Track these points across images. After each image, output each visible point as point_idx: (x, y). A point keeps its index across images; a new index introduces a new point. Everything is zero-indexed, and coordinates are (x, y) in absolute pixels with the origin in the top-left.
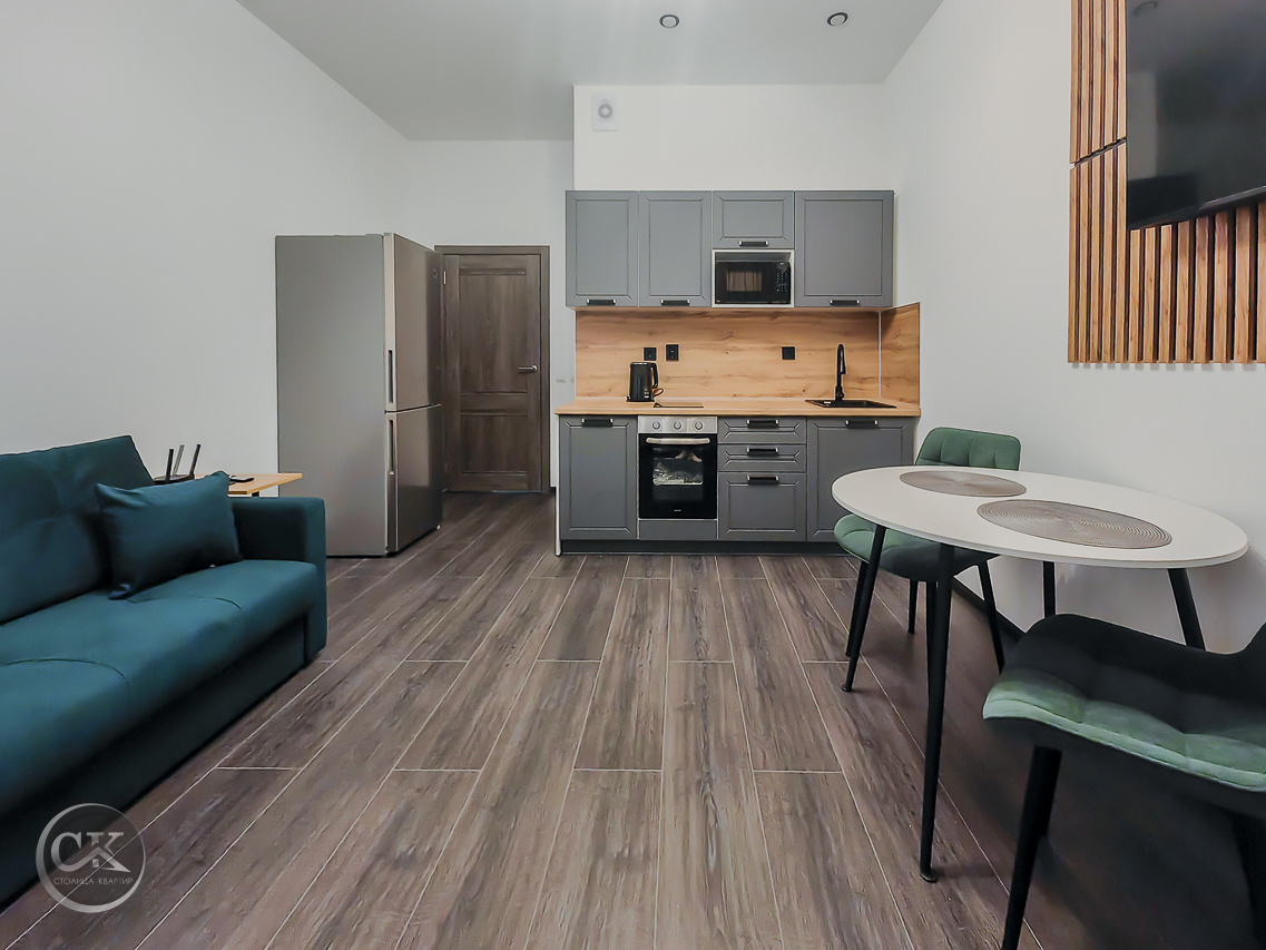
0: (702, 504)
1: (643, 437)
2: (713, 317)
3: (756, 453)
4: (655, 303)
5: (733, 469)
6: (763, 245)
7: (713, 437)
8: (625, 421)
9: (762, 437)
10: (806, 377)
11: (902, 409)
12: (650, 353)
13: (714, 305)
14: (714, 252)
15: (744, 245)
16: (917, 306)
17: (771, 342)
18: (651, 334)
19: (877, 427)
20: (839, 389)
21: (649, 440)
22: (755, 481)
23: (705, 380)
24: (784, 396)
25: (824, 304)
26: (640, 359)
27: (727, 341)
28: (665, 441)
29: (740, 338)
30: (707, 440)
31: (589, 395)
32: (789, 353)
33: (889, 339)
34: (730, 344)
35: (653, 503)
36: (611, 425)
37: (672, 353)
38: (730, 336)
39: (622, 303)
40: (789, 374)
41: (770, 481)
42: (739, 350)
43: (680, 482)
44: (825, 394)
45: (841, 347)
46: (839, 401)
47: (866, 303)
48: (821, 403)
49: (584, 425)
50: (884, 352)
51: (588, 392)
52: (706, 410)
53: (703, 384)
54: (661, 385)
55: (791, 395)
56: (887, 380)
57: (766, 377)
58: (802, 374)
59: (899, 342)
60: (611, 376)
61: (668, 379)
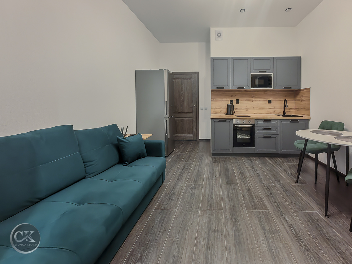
0: (251, 143)
1: (234, 125)
2: (249, 92)
3: (265, 129)
4: (235, 88)
5: (259, 134)
6: (265, 72)
7: (254, 125)
8: (229, 121)
9: (267, 125)
10: (275, 108)
11: (305, 117)
12: (231, 102)
13: (251, 89)
14: (251, 74)
15: (260, 72)
16: (309, 89)
17: (265, 99)
18: (232, 96)
19: (298, 122)
20: (284, 111)
21: (236, 125)
22: (265, 137)
23: (247, 109)
24: (268, 113)
25: (282, 88)
26: (229, 103)
28: (240, 126)
29: (256, 97)
30: (252, 126)
31: (215, 113)
32: (270, 102)
33: (298, 98)
34: (254, 99)
35: (237, 143)
36: (225, 121)
37: (238, 102)
38: (253, 97)
39: (226, 88)
40: (270, 107)
41: (269, 137)
42: (256, 101)
43: (244, 137)
44: (280, 113)
45: (285, 100)
46: (284, 115)
47: (293, 88)
48: (279, 115)
49: (218, 121)
50: (296, 101)
51: (215, 112)
52: (251, 117)
53: (246, 110)
54: (235, 110)
55: (270, 113)
56: (298, 109)
57: (263, 108)
58: (273, 107)
59: (302, 98)
60: (221, 108)
61: (237, 109)
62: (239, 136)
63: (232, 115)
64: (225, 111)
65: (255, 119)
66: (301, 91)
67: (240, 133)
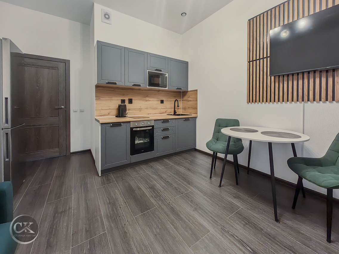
0: (150, 147)
1: (132, 129)
2: (142, 90)
3: (164, 130)
4: (130, 85)
5: (158, 135)
6: (161, 71)
7: (153, 126)
8: (126, 124)
9: (166, 125)
10: (166, 108)
12: (123, 101)
13: (148, 87)
14: (147, 71)
15: (156, 70)
17: (158, 99)
18: (123, 95)
19: (190, 120)
20: (175, 111)
21: (134, 129)
22: (164, 138)
23: (140, 109)
24: (161, 113)
25: (174, 89)
27: (146, 98)
28: (138, 129)
29: (150, 97)
30: (151, 128)
32: (162, 102)
33: (185, 98)
34: (147, 99)
37: (130, 101)
38: (147, 96)
39: (119, 84)
40: (162, 108)
42: (149, 100)
43: (142, 141)
44: (170, 112)
45: (176, 100)
46: (175, 114)
47: (183, 89)
49: (113, 126)
50: (183, 102)
51: (101, 115)
52: (151, 118)
53: (140, 111)
54: (127, 112)
55: (163, 113)
56: (184, 109)
57: (156, 109)
58: (165, 107)
59: (189, 99)
60: (110, 109)
61: (129, 110)
62: (137, 142)
63: (125, 117)
64: (115, 112)
65: (155, 120)
66: (188, 93)
67: (137, 137)
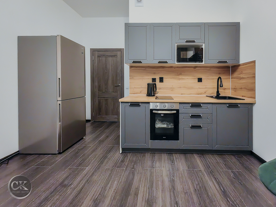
2: (175, 68)
3: (193, 116)
5: (185, 122)
6: (194, 42)
9: (196, 111)
11: (248, 100)
12: (154, 80)
13: (176, 63)
14: (176, 44)
15: (187, 42)
16: (254, 62)
18: (154, 73)
20: (218, 92)
21: (154, 111)
22: (193, 127)
23: (172, 89)
24: (198, 94)
25: (215, 63)
27: (179, 76)
28: (159, 112)
29: (183, 75)
30: (175, 112)
31: (134, 94)
32: (200, 80)
34: (181, 77)
36: (140, 106)
38: (181, 74)
40: (200, 87)
41: (199, 127)
42: (183, 79)
46: (218, 97)
47: (230, 63)
52: (175, 100)
54: (157, 90)
55: (201, 94)
56: (235, 89)
57: (192, 88)
58: (205, 87)
59: (242, 76)
60: (142, 88)
61: (160, 88)
63: (154, 96)
64: (146, 91)
65: (180, 103)
66: (240, 67)
67: (160, 120)
